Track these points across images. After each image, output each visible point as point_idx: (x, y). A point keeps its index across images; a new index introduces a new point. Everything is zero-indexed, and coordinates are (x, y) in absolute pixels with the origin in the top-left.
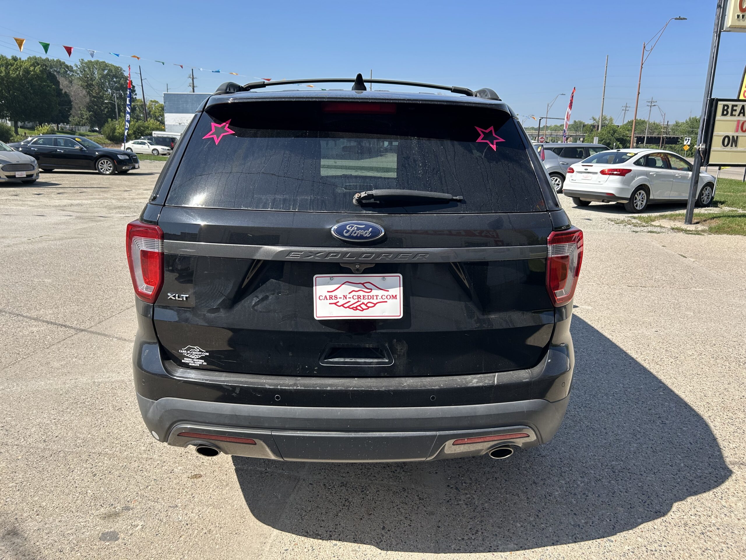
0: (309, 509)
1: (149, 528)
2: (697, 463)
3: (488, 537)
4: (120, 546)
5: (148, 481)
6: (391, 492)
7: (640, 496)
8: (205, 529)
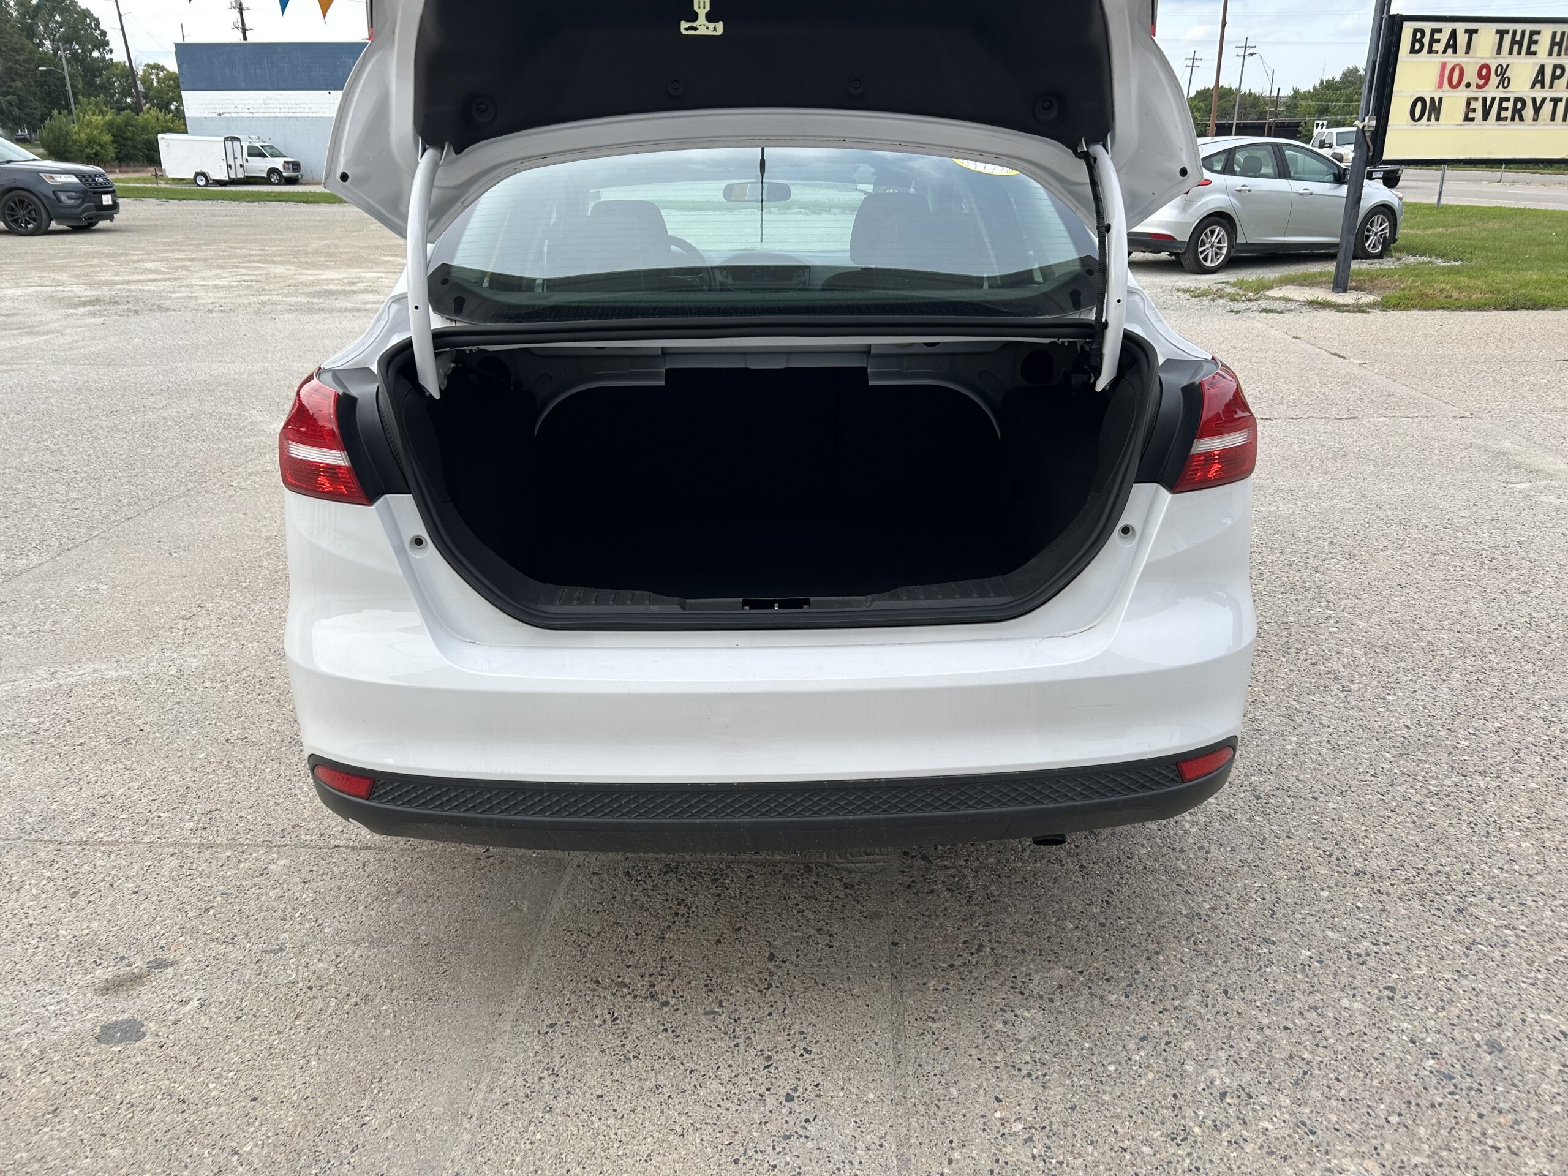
0: (597, 928)
1: (217, 1004)
2: (1427, 766)
3: (1006, 957)
4: (149, 1052)
5: (206, 899)
6: (780, 876)
7: (1320, 843)
8: (354, 995)
